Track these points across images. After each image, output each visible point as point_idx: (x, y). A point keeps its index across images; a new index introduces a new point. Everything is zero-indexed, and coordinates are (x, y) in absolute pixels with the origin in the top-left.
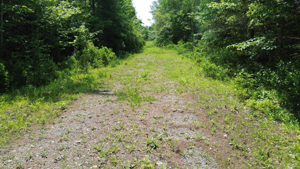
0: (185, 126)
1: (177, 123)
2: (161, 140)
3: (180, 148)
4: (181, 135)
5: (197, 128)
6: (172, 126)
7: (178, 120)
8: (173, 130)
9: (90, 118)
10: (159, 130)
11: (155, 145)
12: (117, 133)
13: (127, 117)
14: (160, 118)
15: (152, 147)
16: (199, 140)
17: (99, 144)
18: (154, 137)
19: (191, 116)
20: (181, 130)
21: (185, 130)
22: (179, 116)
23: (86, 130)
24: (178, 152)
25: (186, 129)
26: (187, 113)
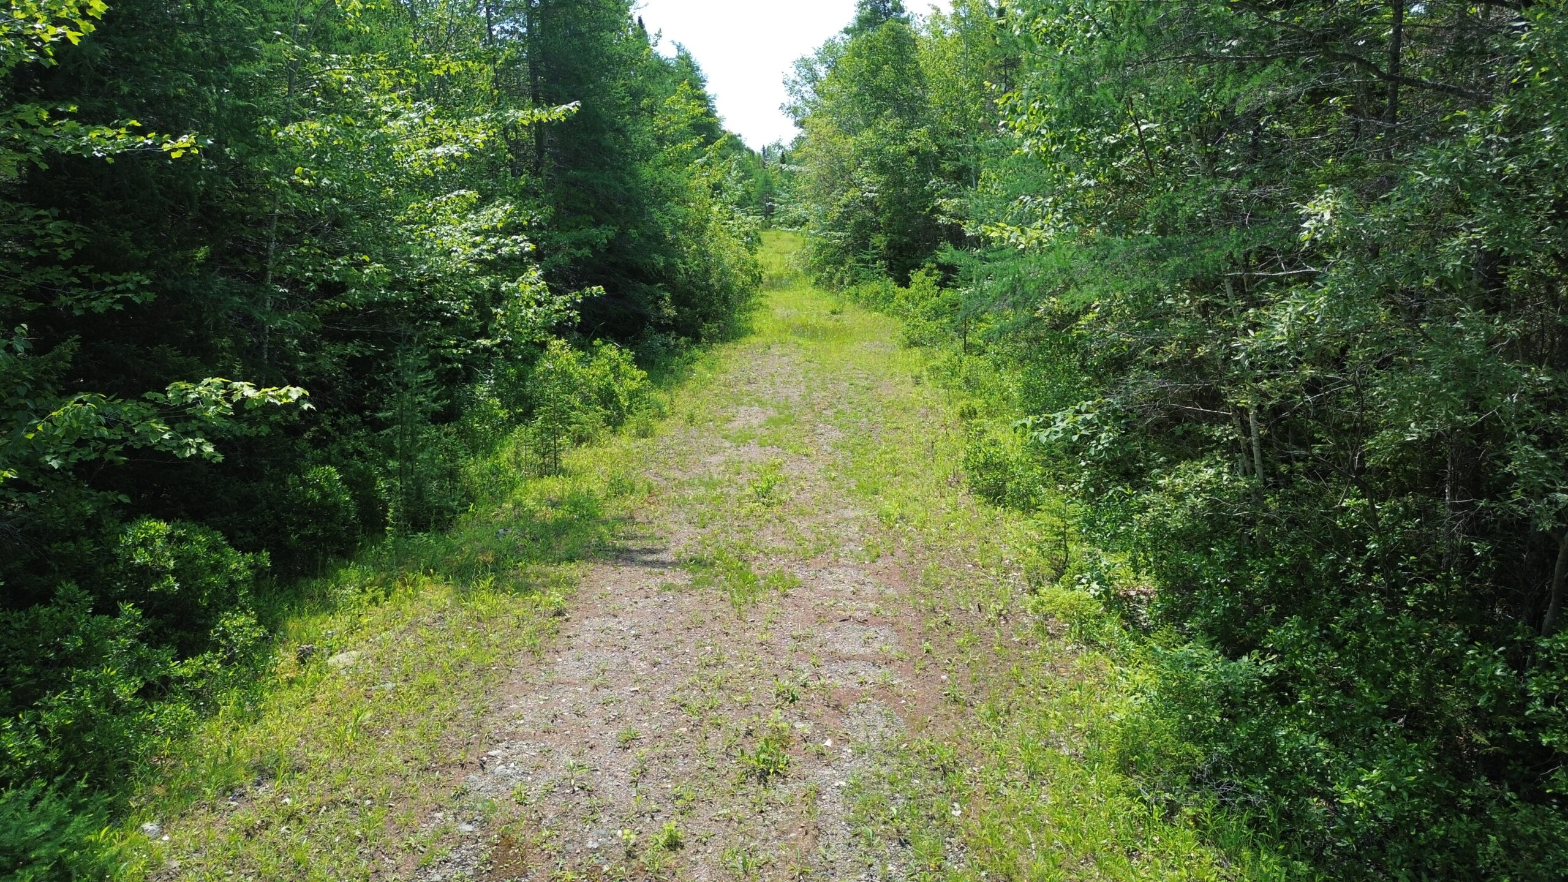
0: (862, 657)
1: (846, 649)
2: (805, 686)
3: (842, 701)
4: (850, 677)
5: (889, 662)
6: (835, 657)
7: (850, 642)
8: (834, 666)
9: (637, 637)
10: (803, 666)
11: (793, 696)
12: (711, 673)
13: (727, 634)
14: (806, 637)
15: (786, 699)
16: (886, 686)
17: (679, 693)
18: (793, 679)
19: (886, 631)
20: (852, 666)
21: (859, 666)
22: (854, 633)
23: (641, 667)
24: (836, 707)
25: (863, 663)
26: (873, 624)
